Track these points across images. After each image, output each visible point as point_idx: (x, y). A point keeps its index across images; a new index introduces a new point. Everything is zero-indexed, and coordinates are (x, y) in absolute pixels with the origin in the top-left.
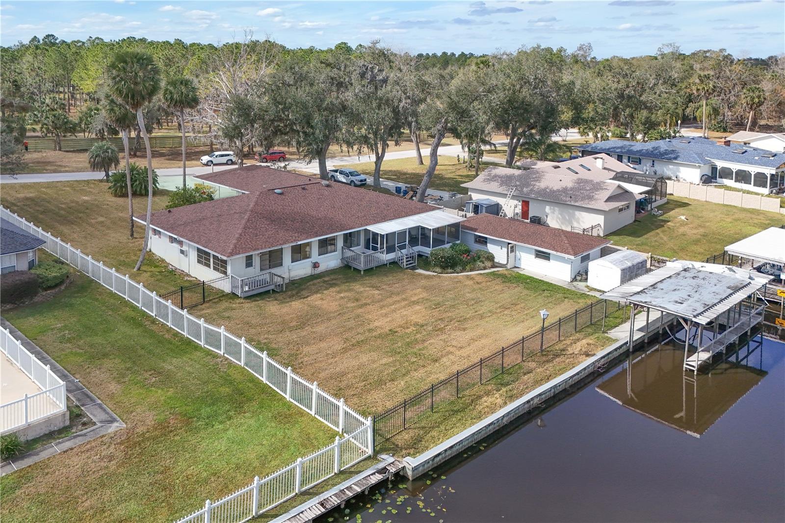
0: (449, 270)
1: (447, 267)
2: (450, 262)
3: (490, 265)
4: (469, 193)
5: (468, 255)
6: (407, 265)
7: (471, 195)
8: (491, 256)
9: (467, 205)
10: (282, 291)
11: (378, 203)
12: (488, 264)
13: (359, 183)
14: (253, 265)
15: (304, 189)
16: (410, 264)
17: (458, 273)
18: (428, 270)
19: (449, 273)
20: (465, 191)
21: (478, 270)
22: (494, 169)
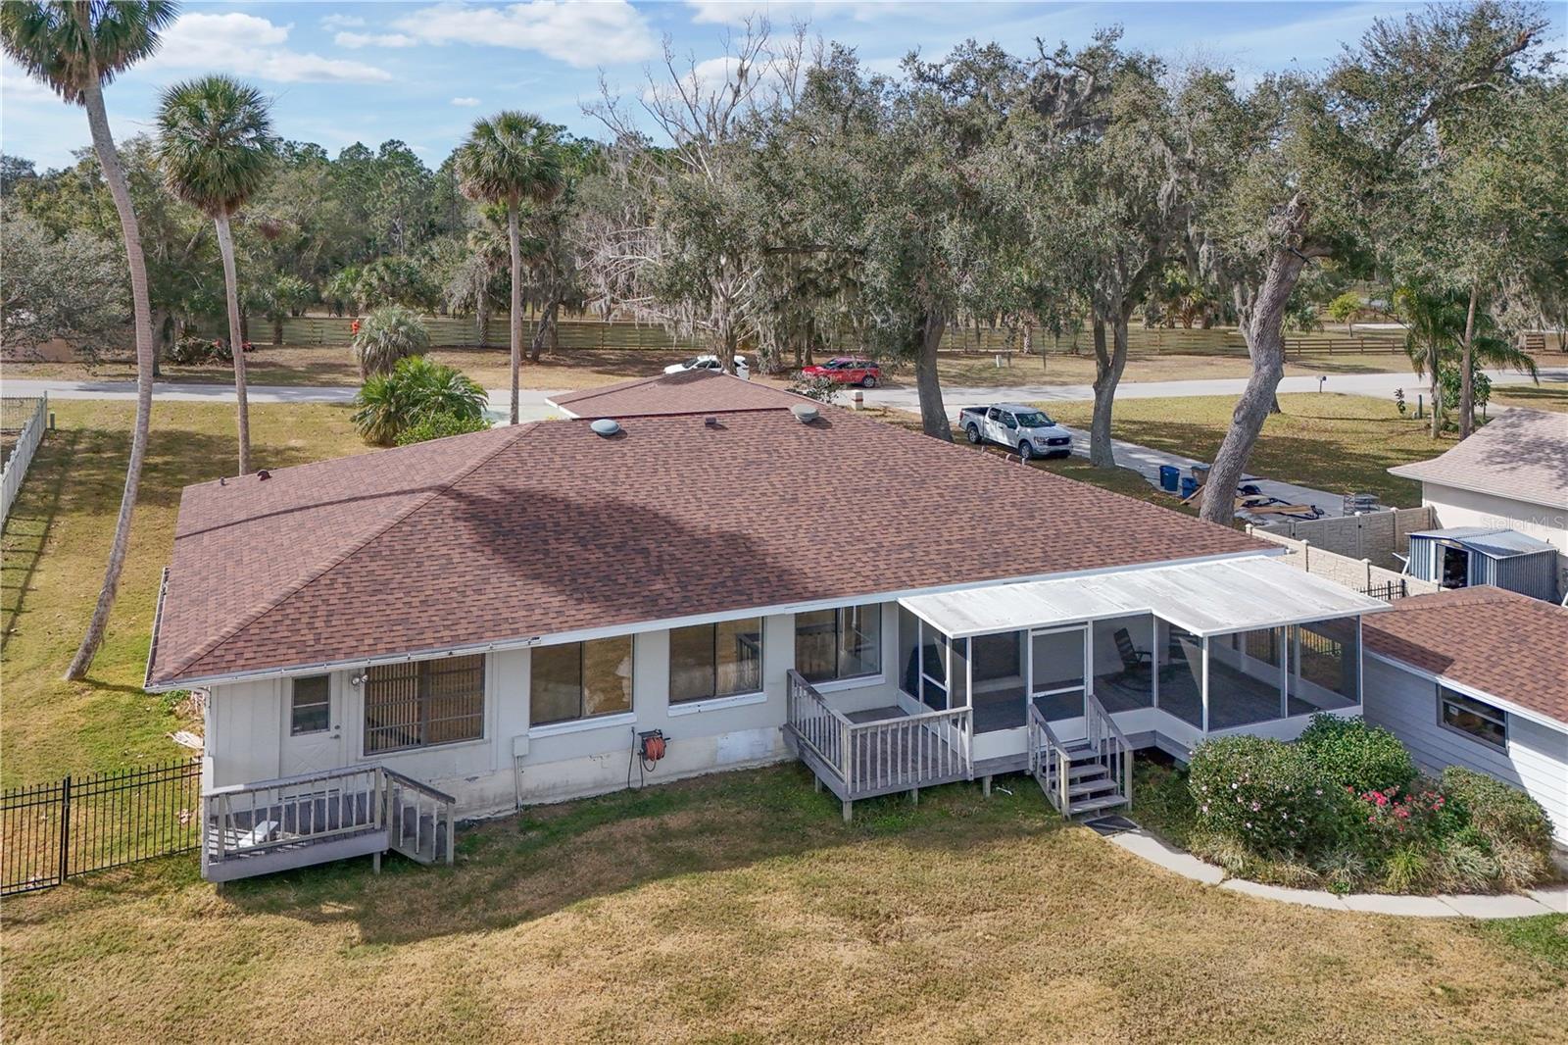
0: (1292, 869)
1: (1281, 846)
2: (1296, 827)
3: (1525, 871)
4: (1426, 503)
5: (1398, 798)
6: (1074, 799)
7: (1432, 511)
8: (1532, 820)
9: (1413, 544)
10: (439, 864)
11: (989, 501)
12: (1516, 860)
13: (1045, 449)
14: (333, 722)
15: (711, 424)
16: (1095, 795)
17: (1339, 891)
18: (1179, 845)
19: (1292, 885)
20: (1410, 493)
21: (1456, 891)
22: (1533, 415)
